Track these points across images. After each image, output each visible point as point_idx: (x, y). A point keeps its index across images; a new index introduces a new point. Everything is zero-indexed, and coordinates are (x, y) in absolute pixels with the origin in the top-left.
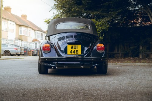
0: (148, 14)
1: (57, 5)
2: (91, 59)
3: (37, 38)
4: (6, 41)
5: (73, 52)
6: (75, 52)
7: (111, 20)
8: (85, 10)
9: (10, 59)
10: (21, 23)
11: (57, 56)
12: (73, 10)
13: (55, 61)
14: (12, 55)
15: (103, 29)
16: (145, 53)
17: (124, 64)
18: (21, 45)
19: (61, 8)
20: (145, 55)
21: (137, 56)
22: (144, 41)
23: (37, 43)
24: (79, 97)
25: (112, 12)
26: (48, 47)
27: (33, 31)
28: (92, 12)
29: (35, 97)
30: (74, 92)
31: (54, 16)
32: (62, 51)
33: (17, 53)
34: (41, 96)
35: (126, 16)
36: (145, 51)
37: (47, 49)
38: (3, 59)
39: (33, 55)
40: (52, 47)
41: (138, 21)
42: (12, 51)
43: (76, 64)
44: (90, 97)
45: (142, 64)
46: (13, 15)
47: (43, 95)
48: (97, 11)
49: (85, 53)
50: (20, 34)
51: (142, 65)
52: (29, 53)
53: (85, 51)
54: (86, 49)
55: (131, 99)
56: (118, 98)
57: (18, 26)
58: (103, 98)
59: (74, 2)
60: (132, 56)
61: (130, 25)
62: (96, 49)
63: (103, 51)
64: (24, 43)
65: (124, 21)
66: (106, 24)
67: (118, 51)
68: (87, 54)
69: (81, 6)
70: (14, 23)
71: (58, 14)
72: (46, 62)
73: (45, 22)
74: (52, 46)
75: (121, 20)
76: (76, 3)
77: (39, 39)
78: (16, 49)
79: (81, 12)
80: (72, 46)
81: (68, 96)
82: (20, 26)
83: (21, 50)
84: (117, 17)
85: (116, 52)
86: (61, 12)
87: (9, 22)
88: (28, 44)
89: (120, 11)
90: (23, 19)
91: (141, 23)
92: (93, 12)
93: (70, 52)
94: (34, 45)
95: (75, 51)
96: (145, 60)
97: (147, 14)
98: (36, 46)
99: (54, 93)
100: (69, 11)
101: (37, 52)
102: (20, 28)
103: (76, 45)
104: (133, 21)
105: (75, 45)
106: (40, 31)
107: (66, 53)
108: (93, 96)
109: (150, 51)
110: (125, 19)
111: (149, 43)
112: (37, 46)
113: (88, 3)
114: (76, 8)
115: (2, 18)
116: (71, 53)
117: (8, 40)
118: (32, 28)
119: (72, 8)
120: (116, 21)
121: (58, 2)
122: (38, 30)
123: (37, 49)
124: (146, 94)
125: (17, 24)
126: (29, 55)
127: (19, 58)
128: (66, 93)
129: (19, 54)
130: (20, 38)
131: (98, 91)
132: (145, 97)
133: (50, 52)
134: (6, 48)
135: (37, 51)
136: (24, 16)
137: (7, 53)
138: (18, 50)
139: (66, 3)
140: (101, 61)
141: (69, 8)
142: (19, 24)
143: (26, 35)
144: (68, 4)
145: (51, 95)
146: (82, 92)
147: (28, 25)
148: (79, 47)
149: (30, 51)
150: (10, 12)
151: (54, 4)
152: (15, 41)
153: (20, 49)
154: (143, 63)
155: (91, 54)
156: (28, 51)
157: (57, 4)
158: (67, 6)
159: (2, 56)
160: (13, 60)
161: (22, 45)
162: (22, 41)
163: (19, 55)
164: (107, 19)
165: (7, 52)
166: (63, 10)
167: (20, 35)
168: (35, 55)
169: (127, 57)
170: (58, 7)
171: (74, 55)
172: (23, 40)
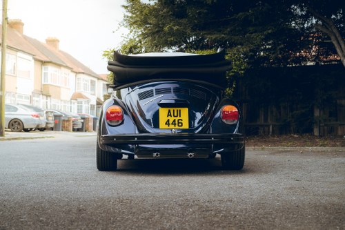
0: (333, 38)
1: (131, 17)
2: (210, 137)
3: (81, 91)
4: (12, 98)
5: (172, 124)
6: (175, 124)
7: (251, 51)
8: (193, 29)
9: (24, 138)
10: (47, 57)
11: (137, 132)
12: (166, 29)
13: (133, 143)
14: (26, 130)
15: (233, 72)
16: (326, 125)
17: (280, 148)
18: (47, 107)
19: (140, 26)
20: (326, 128)
21: (309, 130)
22: (325, 97)
23: (81, 103)
24: (192, 214)
25: (252, 33)
26: (118, 113)
27: (74, 75)
28: (208, 34)
29: (103, 215)
30: (180, 205)
31: (124, 42)
32: (148, 121)
33: (38, 126)
34: (115, 212)
35: (284, 43)
36: (325, 120)
37: (116, 117)
38: (9, 139)
39: (74, 130)
40: (126, 113)
41: (310, 52)
42: (26, 120)
43: (177, 149)
44: (213, 213)
45: (320, 148)
46: (28, 38)
47: (119, 211)
48: (220, 31)
49: (196, 125)
50: (43, 83)
51: (319, 152)
52: (66, 124)
53: (197, 121)
54: (199, 115)
55: (295, 216)
56: (269, 216)
57: (39, 64)
58: (240, 215)
59: (168, 12)
60: (297, 132)
61: (293, 61)
62: (219, 117)
63: (236, 120)
64: (53, 103)
65: (278, 53)
66: (239, 60)
67: (266, 120)
68: (200, 128)
69: (184, 21)
70: (30, 58)
71: (132, 38)
72: (114, 145)
73: (104, 55)
74: (126, 110)
75: (272, 52)
76: (173, 15)
77: (87, 94)
78: (37, 117)
79: (185, 33)
80: (169, 111)
81: (169, 211)
82: (43, 63)
83: (47, 119)
84: (263, 45)
85: (262, 122)
86: (140, 33)
87: (19, 54)
88: (63, 104)
89: (270, 31)
90: (49, 47)
91: (317, 57)
92: (210, 34)
93: (166, 124)
94: (75, 106)
95: (177, 122)
96: (326, 140)
97: (329, 38)
98: (79, 109)
99: (139, 206)
100: (158, 32)
101: (83, 123)
102: (43, 67)
103: (179, 109)
104: (300, 53)
105: (176, 109)
106: (90, 75)
107: (156, 125)
108: (220, 212)
109: (337, 120)
110: (281, 49)
111: (334, 102)
112: (81, 109)
113: (199, 13)
114: (174, 26)
115: (5, 47)
116: (167, 127)
117: (17, 96)
118: (71, 69)
119: (164, 25)
120: (262, 53)
121: (132, 12)
122: (83, 73)
123: (83, 117)
124: (326, 208)
125: (36, 60)
126: (65, 129)
127: (43, 137)
128: (164, 207)
129: (44, 126)
130: (45, 92)
131: (229, 203)
132: (323, 213)
133: (122, 123)
134: (13, 113)
135: (82, 121)
136: (53, 42)
137: (16, 125)
138: (41, 118)
139: (150, 13)
140: (232, 142)
141: (157, 25)
142: (42, 59)
143: (57, 85)
144: (156, 17)
145: (134, 210)
146: (197, 205)
147: (63, 62)
148: (185, 112)
149: (68, 121)
150: (21, 31)
151: (125, 17)
152: (34, 98)
153: (45, 115)
154: (321, 146)
155: (209, 128)
156: (64, 121)
157: (130, 15)
158: (153, 20)
159: (6, 133)
160: (31, 140)
161: (49, 108)
162: (49, 98)
163: (42, 130)
164: (241, 50)
165: (15, 122)
166: (145, 30)
167: (44, 85)
168: (78, 130)
169: (286, 134)
170: (133, 23)
171: (173, 130)
172: (50, 96)
